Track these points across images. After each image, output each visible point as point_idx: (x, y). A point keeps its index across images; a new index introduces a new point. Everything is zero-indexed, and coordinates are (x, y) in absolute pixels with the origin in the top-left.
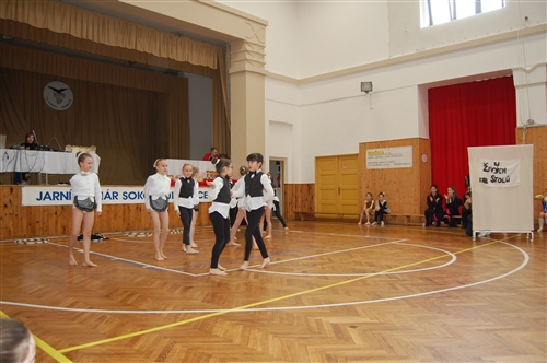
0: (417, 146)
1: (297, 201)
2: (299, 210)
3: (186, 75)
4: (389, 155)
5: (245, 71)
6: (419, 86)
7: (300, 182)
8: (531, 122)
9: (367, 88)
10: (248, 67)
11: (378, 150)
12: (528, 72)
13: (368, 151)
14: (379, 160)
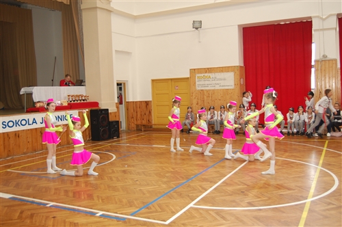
0: (238, 73)
1: (137, 115)
2: (139, 122)
3: (29, 6)
4: (215, 79)
5: (96, 8)
6: (239, 26)
7: (138, 100)
8: (325, 56)
9: (197, 26)
10: (99, 5)
11: (206, 75)
12: (323, 20)
13: (197, 75)
14: (207, 82)
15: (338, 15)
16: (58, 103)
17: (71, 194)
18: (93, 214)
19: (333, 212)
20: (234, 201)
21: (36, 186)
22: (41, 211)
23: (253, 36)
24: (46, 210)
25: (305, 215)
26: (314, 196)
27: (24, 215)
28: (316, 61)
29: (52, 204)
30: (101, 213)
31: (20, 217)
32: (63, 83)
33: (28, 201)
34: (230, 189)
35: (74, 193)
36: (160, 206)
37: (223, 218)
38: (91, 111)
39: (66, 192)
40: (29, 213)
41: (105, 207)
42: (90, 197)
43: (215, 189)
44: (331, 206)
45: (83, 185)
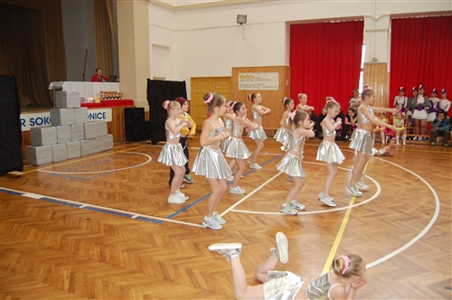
0: (283, 73)
4: (258, 79)
6: (287, 23)
8: (375, 60)
9: (242, 20)
11: (249, 74)
12: (376, 20)
13: (240, 74)
14: (250, 83)
15: (391, 16)
16: (90, 100)
17: (105, 196)
18: (129, 217)
19: (373, 219)
20: (274, 206)
21: (68, 186)
22: (74, 212)
23: (302, 35)
24: (80, 212)
25: (345, 221)
26: (355, 203)
27: (56, 216)
28: (365, 64)
29: (85, 205)
30: (137, 215)
31: (52, 218)
32: (95, 79)
33: (60, 202)
34: (271, 193)
35: (108, 195)
36: (198, 209)
37: (263, 222)
38: (125, 109)
39: (100, 193)
40: (62, 214)
41: (141, 209)
42: (125, 199)
43: (255, 193)
44: (372, 213)
45: (118, 187)
